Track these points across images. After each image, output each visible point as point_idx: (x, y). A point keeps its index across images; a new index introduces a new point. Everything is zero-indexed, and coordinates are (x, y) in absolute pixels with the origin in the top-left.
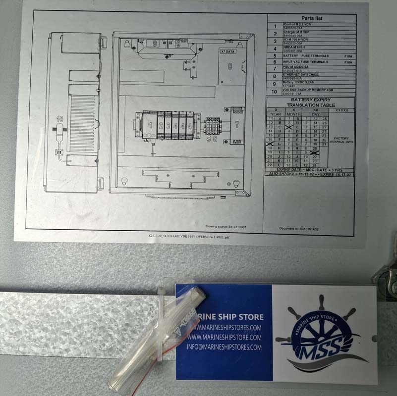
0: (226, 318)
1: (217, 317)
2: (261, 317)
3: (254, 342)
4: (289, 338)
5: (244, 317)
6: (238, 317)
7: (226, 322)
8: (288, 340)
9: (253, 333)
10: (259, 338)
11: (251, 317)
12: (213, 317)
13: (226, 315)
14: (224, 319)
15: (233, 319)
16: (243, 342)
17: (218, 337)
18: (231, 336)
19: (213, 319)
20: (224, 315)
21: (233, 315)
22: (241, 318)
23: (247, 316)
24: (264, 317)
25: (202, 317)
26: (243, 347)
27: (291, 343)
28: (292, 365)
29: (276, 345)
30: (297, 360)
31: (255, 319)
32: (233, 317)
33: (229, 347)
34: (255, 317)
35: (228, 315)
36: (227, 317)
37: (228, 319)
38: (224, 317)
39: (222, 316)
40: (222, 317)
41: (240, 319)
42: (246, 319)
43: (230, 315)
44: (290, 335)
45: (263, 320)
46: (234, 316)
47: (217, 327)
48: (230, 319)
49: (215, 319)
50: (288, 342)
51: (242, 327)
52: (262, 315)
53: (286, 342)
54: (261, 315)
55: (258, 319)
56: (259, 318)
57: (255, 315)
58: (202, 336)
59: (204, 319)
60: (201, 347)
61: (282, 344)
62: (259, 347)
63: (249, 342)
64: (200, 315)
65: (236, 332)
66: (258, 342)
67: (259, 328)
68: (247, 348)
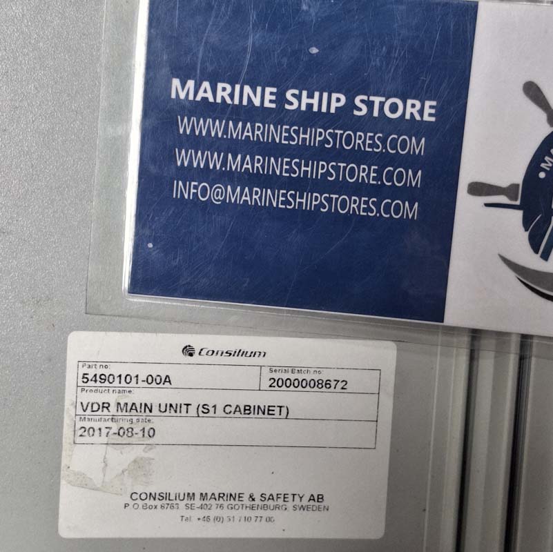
0: (310, 106)
1: (281, 99)
2: (427, 111)
3: (395, 193)
4: (514, 187)
5: (370, 105)
6: (350, 105)
7: (309, 118)
8: (510, 191)
9: (395, 160)
10: (414, 179)
11: (394, 108)
12: (268, 97)
13: (311, 96)
14: (303, 108)
15: (333, 110)
16: (360, 189)
17: (278, 167)
18: (321, 168)
19: (267, 104)
20: (305, 93)
21: (334, 96)
22: (360, 110)
23: (382, 105)
24: (439, 112)
25: (232, 96)
26: (356, 205)
27: (518, 203)
28: (511, 275)
29: (467, 208)
30: (533, 261)
31: (408, 116)
32: (334, 105)
33: (310, 201)
34: (409, 110)
35: (317, 94)
36: (315, 101)
37: (315, 109)
38: (305, 100)
39: (299, 97)
40: (298, 101)
41: (356, 113)
42: (376, 114)
43: (325, 95)
44: (518, 177)
45: (433, 119)
46: (338, 100)
47: (278, 134)
48: (324, 109)
49: (273, 106)
50: (511, 198)
51: (360, 140)
52: (434, 103)
53: (503, 199)
54: (428, 103)
55: (418, 117)
56: (421, 112)
57: (410, 102)
58: (226, 158)
59: (236, 102)
60: (220, 194)
61: (487, 205)
62: (410, 211)
63: (377, 191)
64: (224, 89)
65: (337, 154)
66: (408, 194)
67: (417, 146)
68: (368, 209)
